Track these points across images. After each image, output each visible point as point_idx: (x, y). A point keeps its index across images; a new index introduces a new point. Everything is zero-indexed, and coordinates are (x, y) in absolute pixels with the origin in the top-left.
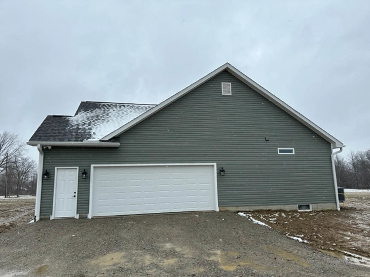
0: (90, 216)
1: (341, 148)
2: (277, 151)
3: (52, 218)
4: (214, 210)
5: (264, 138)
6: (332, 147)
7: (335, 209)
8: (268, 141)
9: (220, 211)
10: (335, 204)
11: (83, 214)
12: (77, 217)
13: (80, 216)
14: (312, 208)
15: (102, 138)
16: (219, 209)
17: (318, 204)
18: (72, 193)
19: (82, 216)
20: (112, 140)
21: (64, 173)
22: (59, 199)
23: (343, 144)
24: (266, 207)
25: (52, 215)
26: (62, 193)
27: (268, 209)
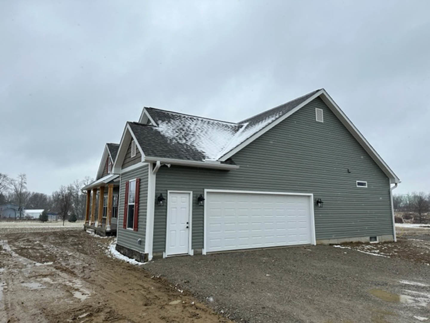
0: (204, 252)
1: (396, 184)
2: (356, 184)
3: (165, 255)
4: (310, 244)
5: (347, 170)
6: (390, 182)
7: (392, 240)
8: (350, 173)
9: (317, 244)
10: (392, 236)
11: (198, 250)
12: (191, 253)
13: (194, 252)
14: (379, 240)
15: (219, 159)
16: (316, 242)
17: (383, 236)
18: (184, 224)
19: (197, 251)
20: (228, 162)
21: (175, 198)
22: (171, 231)
23: (399, 180)
24: (349, 239)
25: (165, 252)
26: (174, 224)
27: (350, 241)
